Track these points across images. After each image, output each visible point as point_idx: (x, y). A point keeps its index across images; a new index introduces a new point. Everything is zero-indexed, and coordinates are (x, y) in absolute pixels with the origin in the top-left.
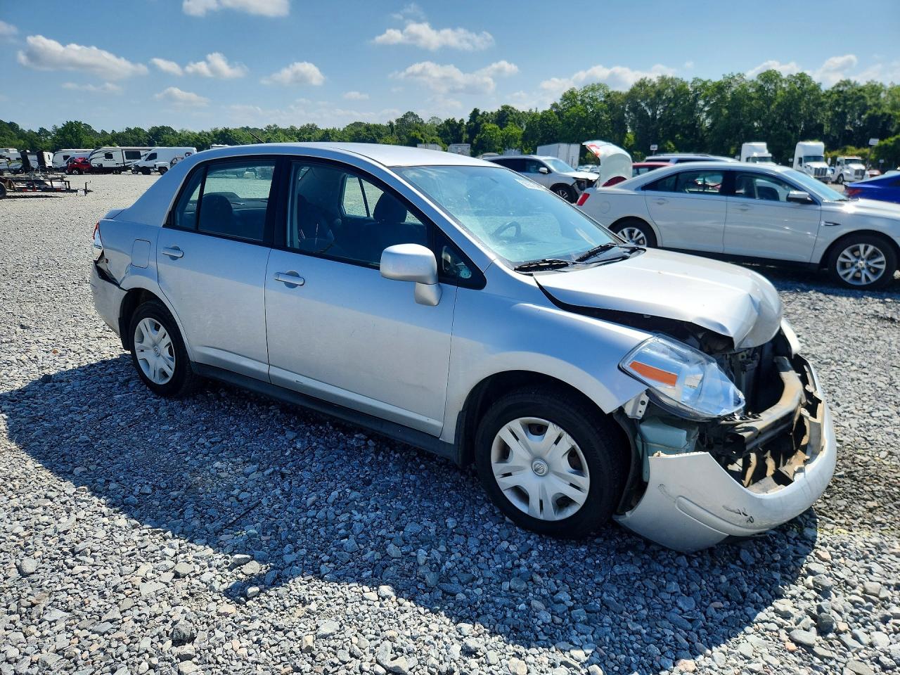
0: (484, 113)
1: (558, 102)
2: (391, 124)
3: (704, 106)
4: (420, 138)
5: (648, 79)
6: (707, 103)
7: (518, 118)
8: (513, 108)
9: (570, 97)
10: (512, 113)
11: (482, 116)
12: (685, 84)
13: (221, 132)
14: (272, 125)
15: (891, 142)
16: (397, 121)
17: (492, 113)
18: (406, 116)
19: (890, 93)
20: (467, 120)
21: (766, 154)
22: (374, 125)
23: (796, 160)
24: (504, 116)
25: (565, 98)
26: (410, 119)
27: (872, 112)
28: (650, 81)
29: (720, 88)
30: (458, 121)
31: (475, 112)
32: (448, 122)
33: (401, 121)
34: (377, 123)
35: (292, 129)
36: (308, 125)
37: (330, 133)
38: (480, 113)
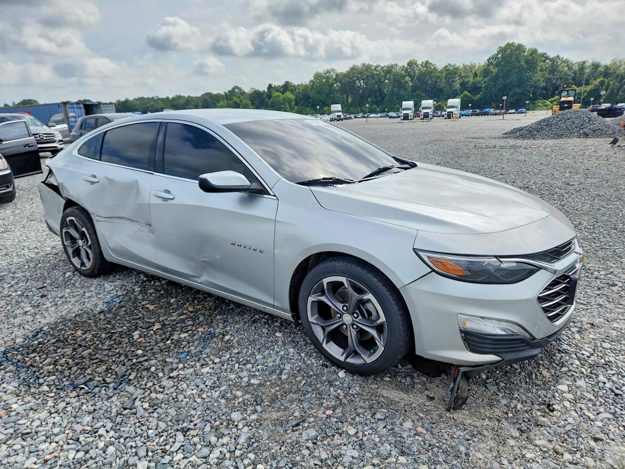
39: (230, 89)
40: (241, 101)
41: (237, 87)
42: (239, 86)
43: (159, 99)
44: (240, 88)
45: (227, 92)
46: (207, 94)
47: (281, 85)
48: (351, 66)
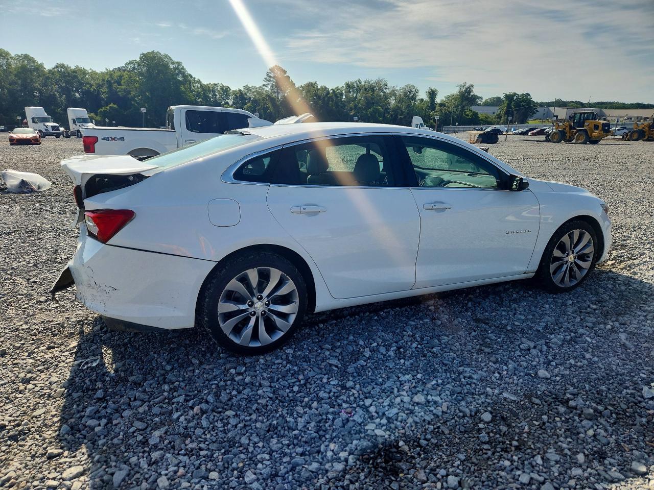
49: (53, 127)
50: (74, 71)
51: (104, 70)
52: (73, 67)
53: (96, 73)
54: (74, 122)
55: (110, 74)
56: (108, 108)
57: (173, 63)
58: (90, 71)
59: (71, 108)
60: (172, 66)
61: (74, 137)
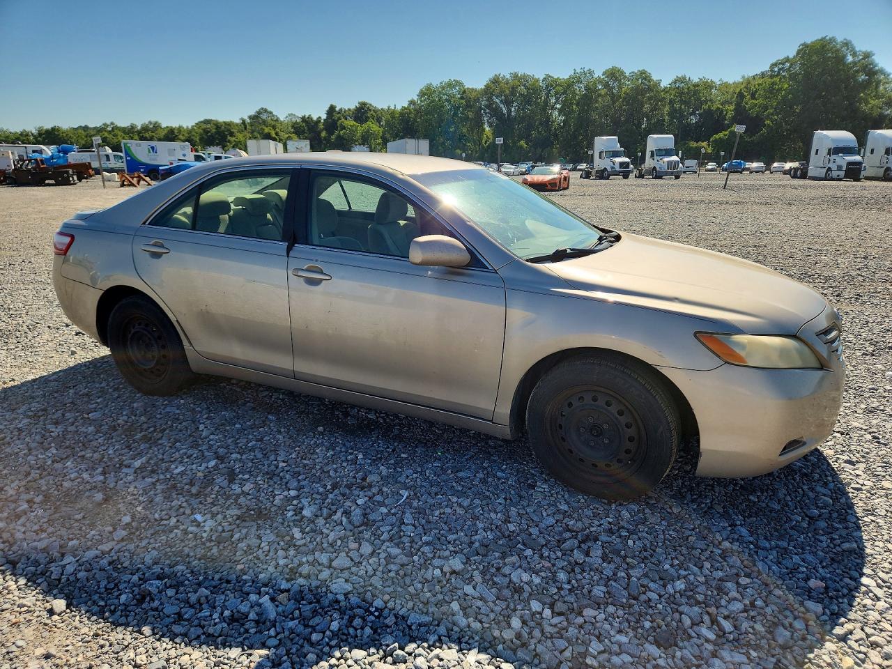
0: (341, 110)
1: (416, 98)
2: (244, 122)
3: (555, 103)
4: (274, 135)
5: (501, 76)
6: (557, 99)
7: (378, 116)
8: (371, 105)
9: (426, 93)
10: (370, 110)
11: (339, 113)
12: (537, 81)
13: (47, 131)
14: (108, 123)
15: (725, 135)
16: (250, 117)
17: (349, 110)
18: (259, 113)
19: (719, 90)
20: (324, 117)
21: (618, 147)
22: (224, 122)
23: (648, 154)
24: (362, 113)
25: (422, 94)
26: (264, 117)
27: (706, 107)
28: (503, 78)
29: (569, 85)
30: (315, 118)
31: (332, 109)
32: (303, 118)
33: (255, 118)
34: (227, 120)
35: (133, 127)
36: (150, 123)
37: (176, 131)
38: (337, 109)
39: (253, 113)
40: (277, 134)
41: (266, 111)
42: (269, 109)
43: (115, 128)
44: (271, 113)
45: (246, 118)
46: (207, 122)
47: (353, 107)
48: (491, 76)
49: (621, 164)
50: (696, 85)
51: (739, 79)
52: (696, 80)
53: (726, 85)
54: (652, 155)
55: (748, 82)
56: (727, 132)
57: (854, 54)
58: (719, 83)
59: (655, 136)
60: (850, 59)
61: (648, 177)
